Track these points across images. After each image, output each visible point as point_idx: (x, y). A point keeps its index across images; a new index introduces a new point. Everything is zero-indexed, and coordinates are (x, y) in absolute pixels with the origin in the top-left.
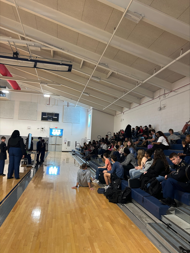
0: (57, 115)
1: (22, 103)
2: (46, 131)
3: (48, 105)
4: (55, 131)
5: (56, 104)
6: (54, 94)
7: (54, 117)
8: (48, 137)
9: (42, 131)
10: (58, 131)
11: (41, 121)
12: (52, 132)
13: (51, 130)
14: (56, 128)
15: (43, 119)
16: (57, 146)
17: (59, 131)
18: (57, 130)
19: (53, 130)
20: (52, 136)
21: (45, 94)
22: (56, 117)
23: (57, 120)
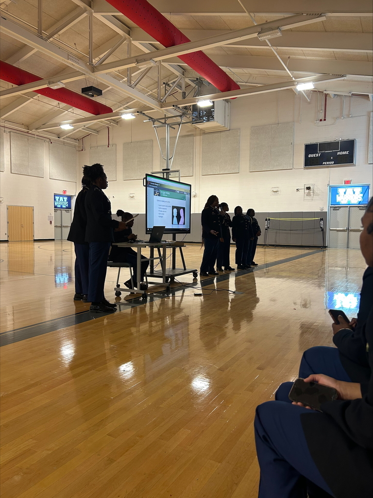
0: (350, 145)
1: (257, 131)
2: (318, 195)
3: (321, 120)
4: (345, 193)
5: (345, 112)
6: (326, 76)
7: (338, 153)
8: (326, 210)
9: (307, 195)
10: (354, 193)
11: (305, 168)
12: (337, 196)
13: (334, 190)
14: (347, 182)
15: (310, 163)
16: (352, 233)
17: (358, 190)
18: (350, 190)
19: (341, 191)
20: (336, 207)
21: (298, 83)
22: (344, 153)
23: (349, 160)
